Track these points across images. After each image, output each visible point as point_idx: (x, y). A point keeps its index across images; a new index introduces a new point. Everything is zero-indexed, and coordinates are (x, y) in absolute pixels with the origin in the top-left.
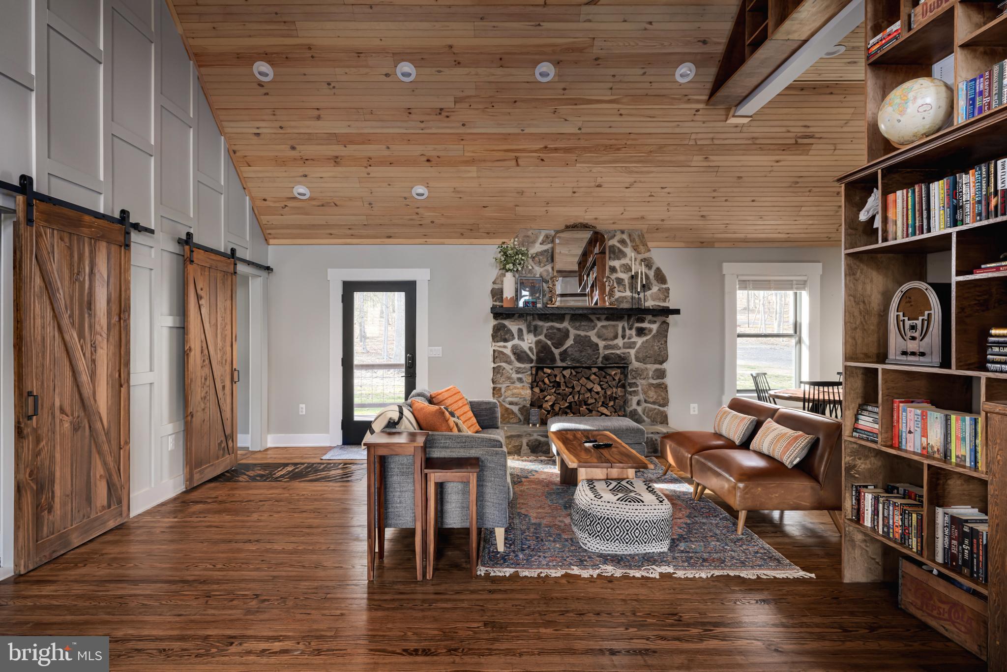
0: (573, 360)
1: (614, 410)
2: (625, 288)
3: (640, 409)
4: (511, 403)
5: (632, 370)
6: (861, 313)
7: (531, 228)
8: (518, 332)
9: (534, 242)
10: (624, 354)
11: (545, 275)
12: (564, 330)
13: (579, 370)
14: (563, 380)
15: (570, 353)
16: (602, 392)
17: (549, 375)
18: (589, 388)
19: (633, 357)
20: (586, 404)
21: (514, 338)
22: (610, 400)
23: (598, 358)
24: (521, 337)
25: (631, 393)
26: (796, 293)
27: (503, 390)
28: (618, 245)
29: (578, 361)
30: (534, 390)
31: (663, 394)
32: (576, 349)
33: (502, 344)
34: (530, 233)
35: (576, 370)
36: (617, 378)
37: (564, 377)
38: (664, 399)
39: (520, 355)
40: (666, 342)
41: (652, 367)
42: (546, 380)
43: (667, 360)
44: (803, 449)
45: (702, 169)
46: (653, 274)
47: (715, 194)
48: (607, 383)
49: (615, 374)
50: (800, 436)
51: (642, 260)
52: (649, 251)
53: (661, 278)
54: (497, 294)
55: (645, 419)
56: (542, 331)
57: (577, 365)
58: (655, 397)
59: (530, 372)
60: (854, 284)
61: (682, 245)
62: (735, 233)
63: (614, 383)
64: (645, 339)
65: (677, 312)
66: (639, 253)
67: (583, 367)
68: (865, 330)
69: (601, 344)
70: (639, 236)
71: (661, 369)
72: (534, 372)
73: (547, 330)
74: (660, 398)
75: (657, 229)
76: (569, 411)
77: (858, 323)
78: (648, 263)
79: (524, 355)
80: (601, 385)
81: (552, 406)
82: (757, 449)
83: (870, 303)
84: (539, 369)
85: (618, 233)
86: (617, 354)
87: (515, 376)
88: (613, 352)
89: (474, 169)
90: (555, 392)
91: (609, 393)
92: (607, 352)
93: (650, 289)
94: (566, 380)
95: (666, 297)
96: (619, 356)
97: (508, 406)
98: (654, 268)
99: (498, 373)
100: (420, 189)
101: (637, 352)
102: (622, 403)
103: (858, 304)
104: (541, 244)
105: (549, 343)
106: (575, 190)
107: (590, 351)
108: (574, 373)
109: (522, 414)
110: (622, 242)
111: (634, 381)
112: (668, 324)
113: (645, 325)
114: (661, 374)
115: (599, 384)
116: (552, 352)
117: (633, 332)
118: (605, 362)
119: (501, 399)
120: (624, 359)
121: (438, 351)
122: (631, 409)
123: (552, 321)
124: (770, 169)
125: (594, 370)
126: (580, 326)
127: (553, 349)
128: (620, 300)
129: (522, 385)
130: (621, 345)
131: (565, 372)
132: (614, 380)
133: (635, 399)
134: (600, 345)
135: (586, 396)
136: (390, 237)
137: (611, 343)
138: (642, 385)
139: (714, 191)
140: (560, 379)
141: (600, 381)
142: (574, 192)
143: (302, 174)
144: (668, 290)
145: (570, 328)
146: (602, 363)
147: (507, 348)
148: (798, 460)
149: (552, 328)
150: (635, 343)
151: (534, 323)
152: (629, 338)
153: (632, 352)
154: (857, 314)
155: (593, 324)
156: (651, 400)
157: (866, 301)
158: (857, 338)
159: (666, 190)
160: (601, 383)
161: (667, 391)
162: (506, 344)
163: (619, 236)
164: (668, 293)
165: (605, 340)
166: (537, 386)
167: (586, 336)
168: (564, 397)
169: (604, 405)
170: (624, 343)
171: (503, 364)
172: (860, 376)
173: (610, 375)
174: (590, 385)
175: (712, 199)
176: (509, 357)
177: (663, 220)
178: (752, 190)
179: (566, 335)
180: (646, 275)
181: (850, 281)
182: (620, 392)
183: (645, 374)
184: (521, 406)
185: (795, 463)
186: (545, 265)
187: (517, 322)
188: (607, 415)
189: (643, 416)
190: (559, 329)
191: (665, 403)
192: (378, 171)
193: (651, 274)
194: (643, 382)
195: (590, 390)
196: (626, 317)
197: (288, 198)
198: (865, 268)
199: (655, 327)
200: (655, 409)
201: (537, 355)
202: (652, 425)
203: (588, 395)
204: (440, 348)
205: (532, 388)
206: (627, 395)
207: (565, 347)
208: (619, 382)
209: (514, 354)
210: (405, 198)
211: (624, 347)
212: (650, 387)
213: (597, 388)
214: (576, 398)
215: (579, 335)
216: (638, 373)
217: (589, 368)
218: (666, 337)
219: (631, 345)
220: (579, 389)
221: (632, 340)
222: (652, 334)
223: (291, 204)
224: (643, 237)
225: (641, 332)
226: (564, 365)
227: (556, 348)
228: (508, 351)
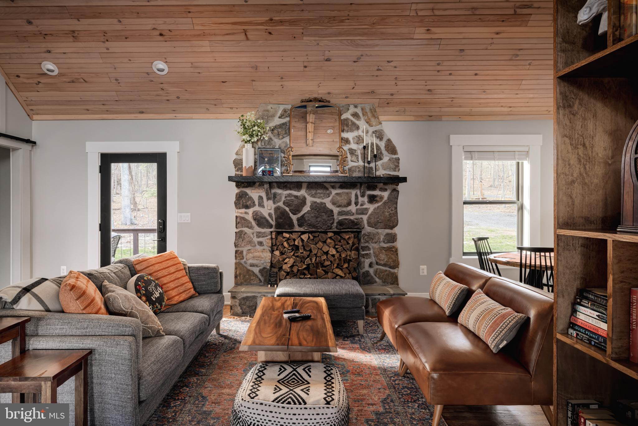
0: (310, 225)
1: (348, 271)
2: (358, 158)
3: (371, 271)
4: (252, 265)
5: (365, 235)
6: (580, 161)
7: (270, 103)
8: (259, 199)
9: (273, 116)
10: (356, 219)
11: (283, 146)
12: (301, 198)
13: (317, 234)
14: (301, 244)
15: (307, 219)
16: (337, 255)
17: (288, 239)
18: (325, 251)
19: (365, 222)
20: (323, 266)
21: (254, 205)
22: (344, 263)
23: (333, 223)
24: (261, 205)
25: (363, 256)
26: (518, 163)
27: (245, 253)
28: (351, 118)
29: (314, 226)
30: (274, 253)
31: (393, 256)
32: (312, 215)
33: (243, 210)
34: (269, 107)
35: (313, 234)
36: (351, 242)
37: (302, 240)
38: (394, 261)
39: (261, 221)
40: (396, 208)
41: (383, 232)
42: (285, 244)
43: (397, 225)
44: (510, 330)
45: (425, 42)
46: (384, 145)
47: (439, 68)
48: (342, 246)
49: (348, 238)
50: (509, 314)
51: (373, 132)
52: (381, 123)
53: (391, 149)
54: (238, 164)
55: (377, 280)
56: (281, 198)
57: (314, 230)
58: (386, 260)
59: (270, 237)
60: (570, 120)
61: (412, 118)
62: (460, 107)
63: (348, 246)
64: (376, 205)
65: (404, 180)
66: (371, 125)
67: (320, 232)
68: (586, 184)
69: (336, 210)
70: (371, 110)
71: (391, 234)
72: (274, 237)
73: (286, 197)
74: (390, 260)
75: (388, 103)
76: (306, 272)
77: (575, 175)
78: (380, 135)
79: (264, 221)
80: (336, 249)
81: (292, 267)
82: (464, 323)
83: (592, 147)
84: (279, 233)
85: (352, 107)
86: (351, 220)
87: (256, 240)
88: (347, 217)
89: (207, 43)
90: (294, 255)
91: (343, 256)
92: (341, 218)
93: (381, 159)
94: (305, 244)
95: (397, 167)
96: (352, 221)
97: (249, 268)
98: (385, 140)
99: (239, 237)
100: (161, 65)
101: (369, 218)
102: (356, 265)
103: (576, 148)
104: (279, 117)
105: (287, 209)
106: (306, 64)
107: (325, 217)
108: (311, 237)
109: (262, 275)
110: (355, 115)
111: (366, 245)
112: (398, 191)
113: (376, 193)
114: (392, 238)
115: (334, 248)
116: (290, 217)
117: (366, 199)
118: (339, 227)
119: (242, 261)
120: (357, 224)
121: (187, 217)
122: (364, 270)
123: (290, 189)
124: (490, 41)
125: (330, 234)
126: (316, 194)
127: (291, 215)
128: (353, 169)
129: (262, 248)
130: (354, 211)
131: (303, 237)
132: (348, 243)
133: (367, 262)
134: (334, 211)
135: (323, 259)
136: (142, 113)
137: (344, 209)
138: (374, 248)
139: (438, 64)
140: (298, 243)
141: (335, 245)
142: (305, 67)
143: (46, 49)
144: (398, 159)
145: (307, 196)
146: (336, 227)
147: (249, 215)
148: (505, 343)
149: (290, 195)
150: (367, 209)
151: (273, 191)
152: (362, 205)
153: (365, 218)
154: (574, 161)
155: (328, 192)
156: (382, 262)
157: (587, 144)
158: (574, 196)
159: (391, 64)
160: (337, 247)
161: (397, 254)
162: (247, 210)
163: (352, 110)
164: (399, 163)
165: (339, 206)
166: (277, 250)
167: (322, 203)
168: (303, 259)
169: (339, 266)
170: (357, 209)
171: (246, 230)
172: (579, 249)
173: (344, 239)
174: (325, 249)
175: (436, 73)
176: (250, 223)
177: (392, 95)
178: (475, 63)
179: (303, 202)
180: (377, 145)
181: (564, 115)
182: (353, 254)
183: (377, 238)
184: (261, 268)
185: (501, 346)
186: (283, 138)
187: (257, 190)
188: (341, 277)
189: (374, 277)
190: (296, 197)
191: (396, 265)
192: (116, 46)
193: (382, 145)
194: (376, 246)
195: (327, 253)
196: (359, 185)
197: (39, 74)
198: (586, 97)
199: (386, 195)
200: (386, 271)
201: (276, 221)
202: (383, 286)
203: (325, 257)
204: (189, 214)
205: (272, 251)
206: (360, 258)
207: (302, 213)
208: (353, 246)
209: (255, 219)
210: (148, 74)
211: (357, 214)
212: (381, 250)
213: (333, 251)
214: (314, 260)
215: (315, 202)
216: (371, 237)
217: (326, 233)
218: (396, 203)
219: (363, 212)
220: (316, 252)
221: (364, 207)
222: (383, 201)
223: (43, 80)
224: (375, 111)
225: (372, 199)
226: (302, 229)
227: (294, 214)
228: (250, 217)
